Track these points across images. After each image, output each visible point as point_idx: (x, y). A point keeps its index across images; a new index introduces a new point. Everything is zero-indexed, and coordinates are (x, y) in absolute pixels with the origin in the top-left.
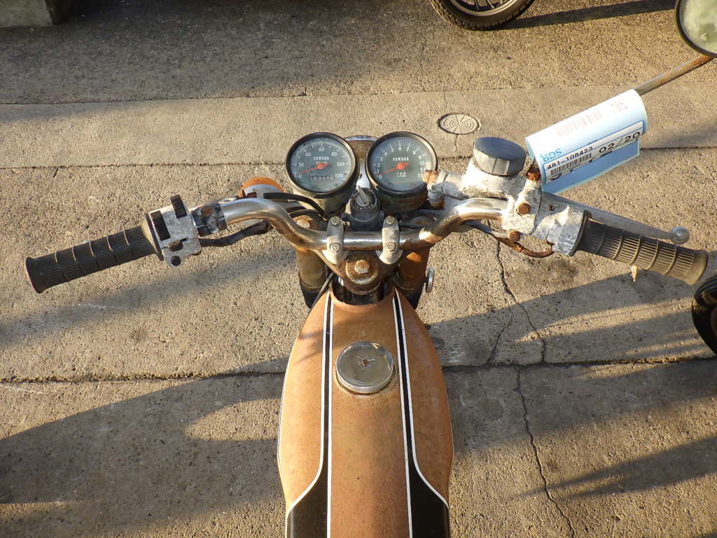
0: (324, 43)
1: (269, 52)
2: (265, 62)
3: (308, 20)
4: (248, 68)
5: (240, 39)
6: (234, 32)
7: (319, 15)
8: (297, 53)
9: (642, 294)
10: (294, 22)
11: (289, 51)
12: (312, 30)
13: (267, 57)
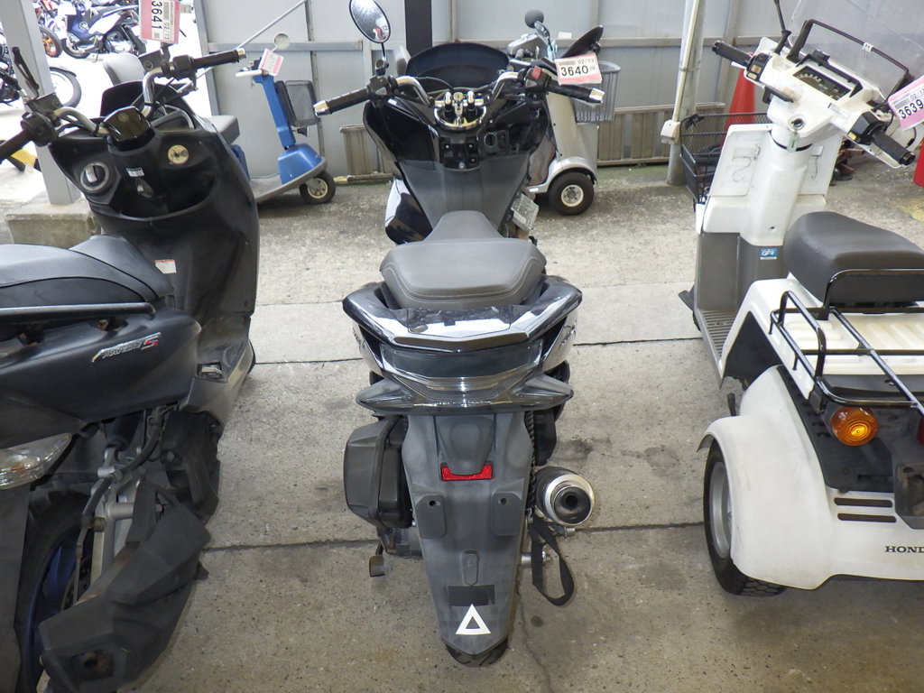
0: (369, 255)
1: (311, 265)
2: (305, 273)
3: (356, 234)
4: (287, 279)
5: (283, 253)
6: (278, 248)
7: (368, 230)
8: (339, 264)
9: (655, 468)
10: (341, 237)
11: (331, 263)
12: (358, 244)
13: (308, 269)
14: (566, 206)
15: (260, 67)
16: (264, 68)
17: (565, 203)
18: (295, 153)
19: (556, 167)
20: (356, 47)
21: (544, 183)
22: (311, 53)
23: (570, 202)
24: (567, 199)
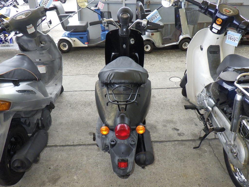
14: (183, 48)
15: (98, 7)
16: (99, 7)
17: (183, 47)
18: (105, 32)
19: (181, 37)
20: (121, 3)
21: (178, 41)
22: (108, 4)
23: (184, 47)
24: (184, 46)
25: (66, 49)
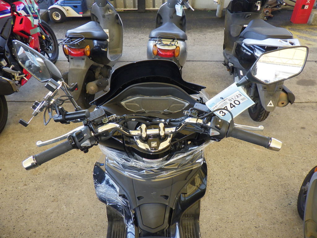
25: (58, 19)
